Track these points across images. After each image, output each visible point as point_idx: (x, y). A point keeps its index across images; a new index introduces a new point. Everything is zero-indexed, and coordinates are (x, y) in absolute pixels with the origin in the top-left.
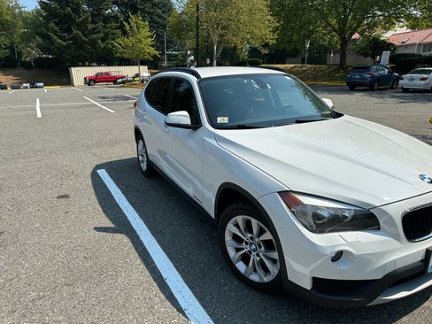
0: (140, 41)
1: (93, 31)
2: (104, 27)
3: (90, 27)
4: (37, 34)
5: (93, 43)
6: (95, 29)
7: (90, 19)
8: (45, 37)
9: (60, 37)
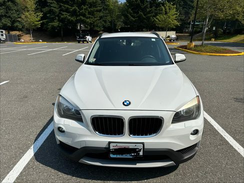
0: (169, 17)
1: (149, 12)
2: (156, 10)
3: (148, 10)
4: (123, 15)
5: (148, 18)
6: (150, 11)
7: (149, 6)
8: (126, 16)
9: (132, 16)
